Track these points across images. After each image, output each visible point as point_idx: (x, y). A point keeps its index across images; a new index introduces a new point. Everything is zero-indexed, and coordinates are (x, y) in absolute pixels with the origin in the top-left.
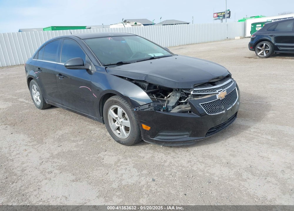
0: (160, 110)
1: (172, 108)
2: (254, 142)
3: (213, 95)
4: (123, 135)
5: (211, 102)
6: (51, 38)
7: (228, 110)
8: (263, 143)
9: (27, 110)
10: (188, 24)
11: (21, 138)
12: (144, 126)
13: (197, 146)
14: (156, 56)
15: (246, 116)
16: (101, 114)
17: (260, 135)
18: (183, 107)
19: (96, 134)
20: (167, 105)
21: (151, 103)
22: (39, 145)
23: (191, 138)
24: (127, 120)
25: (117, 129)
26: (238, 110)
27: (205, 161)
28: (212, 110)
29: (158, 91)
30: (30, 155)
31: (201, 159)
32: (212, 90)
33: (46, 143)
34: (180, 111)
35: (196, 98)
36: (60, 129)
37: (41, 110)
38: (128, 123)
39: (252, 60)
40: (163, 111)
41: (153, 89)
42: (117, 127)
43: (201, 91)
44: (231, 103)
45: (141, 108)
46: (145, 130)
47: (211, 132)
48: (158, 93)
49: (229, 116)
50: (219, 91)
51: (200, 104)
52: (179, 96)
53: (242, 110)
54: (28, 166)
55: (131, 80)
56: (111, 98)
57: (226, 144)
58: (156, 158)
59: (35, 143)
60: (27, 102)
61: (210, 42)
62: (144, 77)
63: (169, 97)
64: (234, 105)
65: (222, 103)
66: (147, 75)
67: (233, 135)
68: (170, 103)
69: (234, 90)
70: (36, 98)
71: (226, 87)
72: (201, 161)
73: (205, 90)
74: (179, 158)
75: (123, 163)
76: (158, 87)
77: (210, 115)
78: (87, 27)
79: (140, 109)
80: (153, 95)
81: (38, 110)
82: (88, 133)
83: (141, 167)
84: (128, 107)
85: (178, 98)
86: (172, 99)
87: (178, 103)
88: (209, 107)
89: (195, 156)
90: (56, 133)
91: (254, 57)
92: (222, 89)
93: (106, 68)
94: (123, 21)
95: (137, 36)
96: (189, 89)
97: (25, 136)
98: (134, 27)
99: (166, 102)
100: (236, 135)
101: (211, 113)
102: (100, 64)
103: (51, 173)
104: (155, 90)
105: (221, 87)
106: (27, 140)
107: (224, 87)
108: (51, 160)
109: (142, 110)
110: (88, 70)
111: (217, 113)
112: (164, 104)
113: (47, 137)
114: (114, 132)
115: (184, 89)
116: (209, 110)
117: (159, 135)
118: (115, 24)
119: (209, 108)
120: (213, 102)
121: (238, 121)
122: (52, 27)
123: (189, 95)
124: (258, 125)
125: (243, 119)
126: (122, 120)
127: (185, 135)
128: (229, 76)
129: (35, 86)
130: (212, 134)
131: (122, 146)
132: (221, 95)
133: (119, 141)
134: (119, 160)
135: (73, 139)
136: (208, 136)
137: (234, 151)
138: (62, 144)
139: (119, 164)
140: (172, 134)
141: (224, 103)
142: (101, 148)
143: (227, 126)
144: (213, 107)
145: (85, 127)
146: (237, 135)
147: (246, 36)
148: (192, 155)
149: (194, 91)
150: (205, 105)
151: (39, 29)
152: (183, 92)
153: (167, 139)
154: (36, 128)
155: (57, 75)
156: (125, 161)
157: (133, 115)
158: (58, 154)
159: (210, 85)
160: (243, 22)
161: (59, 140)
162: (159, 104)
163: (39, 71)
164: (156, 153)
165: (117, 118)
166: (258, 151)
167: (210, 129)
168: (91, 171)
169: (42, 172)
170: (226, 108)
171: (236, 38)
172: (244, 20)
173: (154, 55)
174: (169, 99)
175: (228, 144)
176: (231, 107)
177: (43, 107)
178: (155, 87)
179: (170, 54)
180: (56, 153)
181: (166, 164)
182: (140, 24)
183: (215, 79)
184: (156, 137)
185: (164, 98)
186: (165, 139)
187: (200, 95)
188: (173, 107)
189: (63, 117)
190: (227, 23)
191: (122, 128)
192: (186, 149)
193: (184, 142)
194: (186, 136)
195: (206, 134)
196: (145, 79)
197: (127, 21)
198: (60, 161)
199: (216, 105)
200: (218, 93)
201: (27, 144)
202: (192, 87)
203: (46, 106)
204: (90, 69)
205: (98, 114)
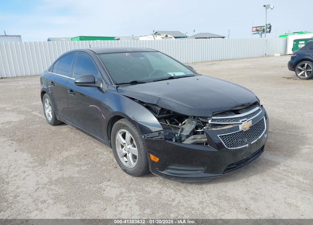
0: (172, 140)
1: (186, 138)
2: (282, 183)
3: (234, 125)
4: (130, 164)
5: (232, 134)
6: (70, 50)
7: (252, 143)
8: (292, 186)
9: (38, 125)
10: (223, 38)
11: (24, 157)
12: (152, 157)
13: (213, 183)
14: (176, 75)
15: (276, 149)
16: (109, 137)
17: (290, 175)
18: (199, 138)
19: (103, 159)
20: (181, 133)
21: (161, 131)
22: (40, 167)
23: (206, 174)
24: (135, 147)
25: (124, 156)
26: (265, 143)
27: (220, 204)
28: (233, 143)
29: (172, 116)
30: (27, 178)
31: (215, 201)
32: (235, 119)
33: (47, 165)
34: (194, 142)
35: (214, 128)
36: (66, 150)
37: (52, 126)
38: (135, 151)
39: (291, 81)
40: (176, 141)
41: (166, 114)
42: (124, 153)
43: (221, 120)
44: (256, 136)
45: (150, 135)
46: (154, 162)
47: (230, 169)
48: (172, 118)
49: (254, 150)
50: (242, 121)
51: (218, 136)
52: (195, 124)
53: (272, 141)
54: (22, 192)
55: (141, 103)
56: (120, 122)
57: (248, 183)
58: (164, 194)
59: (37, 164)
60: (40, 115)
61: (247, 58)
62: (156, 100)
63: (184, 124)
64: (259, 137)
65: (245, 135)
66: (160, 98)
67: (257, 173)
68: (184, 131)
69: (262, 119)
70: (48, 113)
71: (252, 116)
72: (215, 202)
73: (226, 119)
74: (191, 198)
75: (125, 198)
76: (171, 112)
77: (229, 149)
78: (115, 38)
79: (148, 136)
80: (167, 120)
81: (49, 125)
82: (95, 157)
83: (145, 205)
84: (136, 133)
85: (194, 126)
86: (188, 127)
87: (194, 133)
88: (229, 139)
89: (209, 197)
90: (61, 154)
91: (294, 78)
92: (246, 119)
93: (117, 87)
94: (154, 33)
95: (159, 52)
96: (207, 117)
97: (28, 155)
98: (164, 39)
99: (180, 130)
100: (261, 173)
101: (231, 147)
102: (112, 82)
103: (44, 203)
104: (168, 115)
105: (246, 116)
106: (30, 160)
107: (249, 116)
108: (47, 187)
109: (150, 138)
110: (99, 88)
111: (239, 146)
112: (176, 132)
113: (50, 158)
114: (121, 159)
115: (201, 117)
116: (229, 143)
117: (168, 169)
118: (145, 36)
119: (230, 141)
120: (235, 134)
121: (266, 155)
122: (80, 37)
123: (207, 124)
124: (289, 162)
125: (272, 152)
126: (130, 146)
127: (199, 170)
128: (256, 104)
129: (48, 101)
130: (232, 171)
131: (128, 177)
132: (245, 125)
133: (125, 171)
134: (121, 194)
135: (77, 163)
136: (226, 174)
137: (256, 194)
138: (64, 168)
139: (120, 199)
140: (183, 169)
141: (247, 135)
142: (105, 177)
143: (251, 162)
144: (234, 140)
145: (94, 149)
146: (263, 173)
147: (287, 54)
148: (205, 195)
149: (213, 119)
150: (224, 137)
151: (67, 39)
152: (199, 120)
153: (178, 174)
154: (41, 147)
155: (69, 91)
156: (127, 195)
157: (141, 143)
158: (57, 180)
159: (233, 113)
160: (285, 38)
161: (62, 163)
162: (170, 131)
163: (52, 85)
164: (165, 189)
165: (125, 143)
166: (286, 196)
167: (230, 165)
168: (88, 204)
169: (34, 201)
170: (250, 141)
171: (276, 55)
172: (286, 36)
173: (174, 74)
174: (183, 126)
175: (251, 184)
176: (256, 140)
177: (54, 123)
178: (169, 112)
179: (193, 73)
180: (55, 178)
181: (174, 204)
182: (171, 36)
183: (239, 106)
184: (166, 171)
185: (178, 124)
186: (175, 174)
187: (220, 125)
188: (188, 137)
189: (73, 135)
190: (266, 38)
191: (130, 156)
192: (199, 187)
193: (197, 178)
194: (200, 172)
195: (225, 171)
196: (157, 103)
197: (158, 33)
198: (57, 189)
199: (238, 138)
200: (242, 123)
201: (28, 164)
202: (210, 115)
203: (57, 122)
204: (101, 87)
205: (106, 137)
